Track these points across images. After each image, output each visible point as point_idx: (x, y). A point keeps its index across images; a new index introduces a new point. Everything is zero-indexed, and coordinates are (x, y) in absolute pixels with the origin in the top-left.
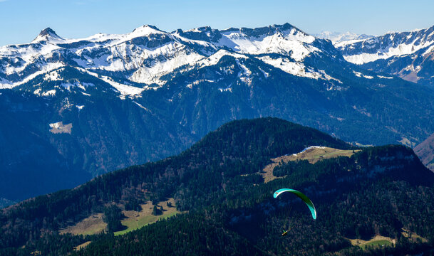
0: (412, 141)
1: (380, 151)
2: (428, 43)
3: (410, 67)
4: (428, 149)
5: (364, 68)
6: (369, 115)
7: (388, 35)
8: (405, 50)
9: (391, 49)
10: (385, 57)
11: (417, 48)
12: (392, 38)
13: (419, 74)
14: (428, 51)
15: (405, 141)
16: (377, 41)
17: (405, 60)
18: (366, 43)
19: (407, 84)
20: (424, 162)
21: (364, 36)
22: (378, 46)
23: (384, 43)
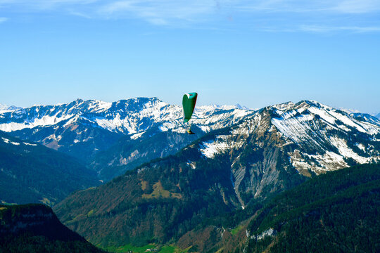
0: (51, 200)
1: (23, 209)
2: (68, 116)
3: (52, 136)
4: (65, 208)
5: (11, 135)
6: (14, 176)
7: (34, 108)
8: (48, 121)
9: (36, 120)
10: (31, 126)
11: (59, 120)
12: (37, 110)
13: (59, 143)
14: (68, 123)
15: (45, 201)
16: (24, 112)
17: (48, 130)
18: (14, 114)
19: (49, 150)
20: (62, 220)
21: (13, 107)
22: (25, 117)
23: (30, 114)
